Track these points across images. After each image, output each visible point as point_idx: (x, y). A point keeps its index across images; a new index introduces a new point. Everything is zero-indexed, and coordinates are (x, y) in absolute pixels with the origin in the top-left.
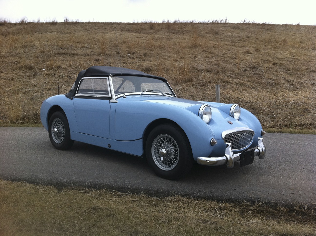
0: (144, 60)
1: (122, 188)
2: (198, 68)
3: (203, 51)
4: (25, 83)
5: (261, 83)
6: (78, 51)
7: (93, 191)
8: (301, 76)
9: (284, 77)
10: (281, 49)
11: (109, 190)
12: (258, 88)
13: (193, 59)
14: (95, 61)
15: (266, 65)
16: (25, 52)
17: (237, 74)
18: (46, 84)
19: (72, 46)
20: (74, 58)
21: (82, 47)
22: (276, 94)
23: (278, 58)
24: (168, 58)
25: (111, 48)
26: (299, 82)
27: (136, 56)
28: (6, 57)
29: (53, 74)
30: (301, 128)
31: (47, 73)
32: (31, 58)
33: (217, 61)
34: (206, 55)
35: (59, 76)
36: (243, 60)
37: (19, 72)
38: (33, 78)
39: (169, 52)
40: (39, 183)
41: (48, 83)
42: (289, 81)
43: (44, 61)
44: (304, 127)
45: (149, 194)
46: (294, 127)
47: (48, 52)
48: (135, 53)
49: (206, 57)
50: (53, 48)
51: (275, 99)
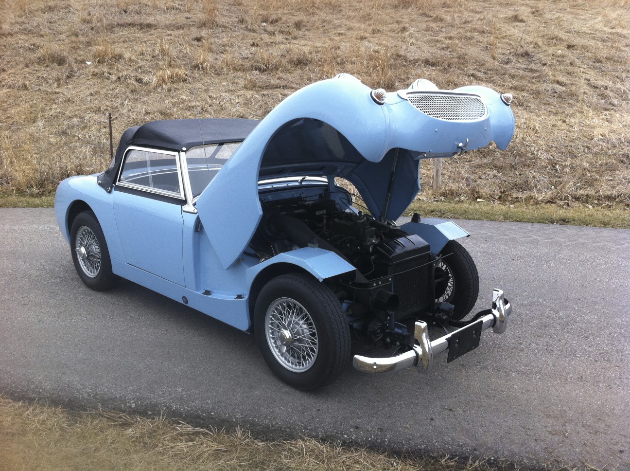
0: (295, 38)
1: (199, 417)
2: (408, 55)
3: (422, 14)
4: (51, 97)
5: (537, 93)
6: (158, 18)
7: (139, 422)
8: (624, 75)
9: (588, 77)
10: (586, 10)
11: (172, 420)
12: (530, 105)
13: (400, 35)
14: (192, 40)
15: (551, 50)
16: (51, 22)
17: (490, 70)
18: (92, 98)
19: (146, 5)
20: (150, 35)
21: (168, 9)
22: (567, 120)
23: (578, 33)
24: (347, 32)
25: (227, 10)
26: (619, 89)
27: (278, 30)
28: (12, 35)
29: (106, 74)
30: (609, 203)
31: (94, 72)
32: (63, 37)
33: (451, 38)
34: (428, 24)
35: (119, 78)
36: (506, 36)
37: (37, 69)
38: (66, 82)
39: (349, 18)
40: (34, 399)
41: (96, 94)
42: (597, 87)
43: (89, 44)
44: (617, 202)
45: (252, 432)
46: (596, 202)
47: (98, 22)
48: (277, 21)
49: (428, 29)
50: (109, 12)
51: (564, 130)
